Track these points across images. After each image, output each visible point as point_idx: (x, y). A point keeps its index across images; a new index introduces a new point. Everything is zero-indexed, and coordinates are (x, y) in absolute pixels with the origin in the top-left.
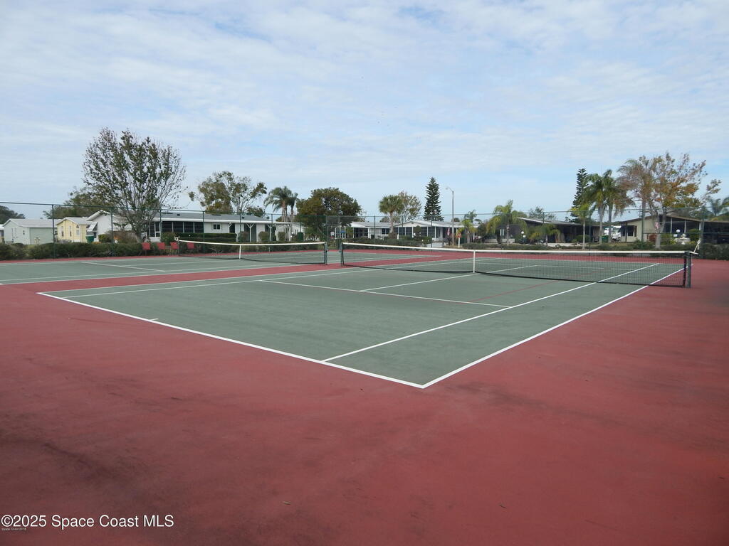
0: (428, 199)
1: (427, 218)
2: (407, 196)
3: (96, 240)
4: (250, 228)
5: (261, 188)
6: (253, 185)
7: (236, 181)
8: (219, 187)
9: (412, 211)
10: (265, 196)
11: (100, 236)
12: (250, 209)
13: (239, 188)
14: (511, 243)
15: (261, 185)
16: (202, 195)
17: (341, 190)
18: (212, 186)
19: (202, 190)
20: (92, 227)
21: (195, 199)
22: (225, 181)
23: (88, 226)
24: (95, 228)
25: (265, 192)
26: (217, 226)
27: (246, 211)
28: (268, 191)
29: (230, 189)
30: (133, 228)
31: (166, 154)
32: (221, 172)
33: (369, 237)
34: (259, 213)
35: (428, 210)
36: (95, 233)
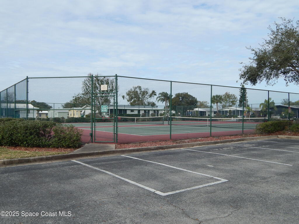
0: (240, 96)
1: (240, 106)
2: (229, 95)
3: (85, 117)
4: (147, 111)
5: (154, 93)
6: (150, 92)
7: (143, 90)
8: (135, 93)
9: (232, 102)
10: (156, 97)
11: (86, 115)
12: (148, 103)
13: (144, 93)
14: (279, 118)
15: (153, 92)
16: (128, 97)
17: (189, 94)
18: (132, 92)
19: (128, 94)
20: (83, 112)
21: (125, 98)
22: (138, 90)
23: (81, 111)
24: (84, 112)
25: (156, 95)
26: (132, 111)
27: (147, 104)
28: (157, 94)
29: (140, 93)
30: (99, 112)
31: (112, 82)
32: (136, 86)
33: (207, 115)
34: (153, 105)
35: (241, 102)
36: (84, 114)
